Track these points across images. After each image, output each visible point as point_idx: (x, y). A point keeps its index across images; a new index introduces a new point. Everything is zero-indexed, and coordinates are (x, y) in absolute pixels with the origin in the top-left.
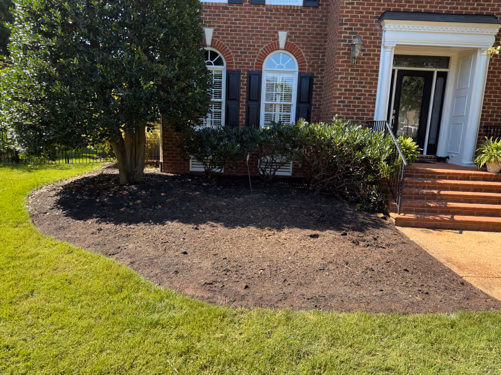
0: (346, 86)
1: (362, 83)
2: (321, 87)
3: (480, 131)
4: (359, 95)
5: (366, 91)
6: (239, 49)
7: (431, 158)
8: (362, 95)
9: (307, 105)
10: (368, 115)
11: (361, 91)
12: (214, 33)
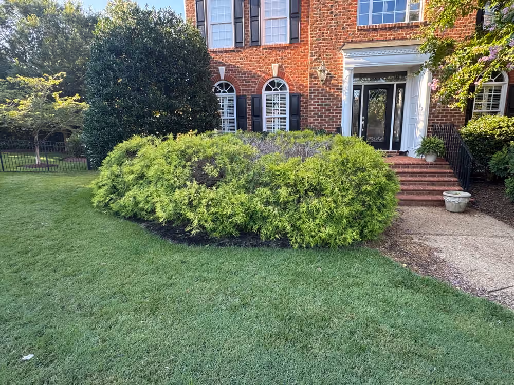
0: (318, 102)
1: (330, 99)
2: (307, 103)
3: (428, 129)
4: (328, 108)
5: (333, 104)
6: (244, 80)
7: (395, 153)
8: (331, 107)
9: (298, 117)
10: (337, 122)
11: (330, 105)
12: (226, 70)
